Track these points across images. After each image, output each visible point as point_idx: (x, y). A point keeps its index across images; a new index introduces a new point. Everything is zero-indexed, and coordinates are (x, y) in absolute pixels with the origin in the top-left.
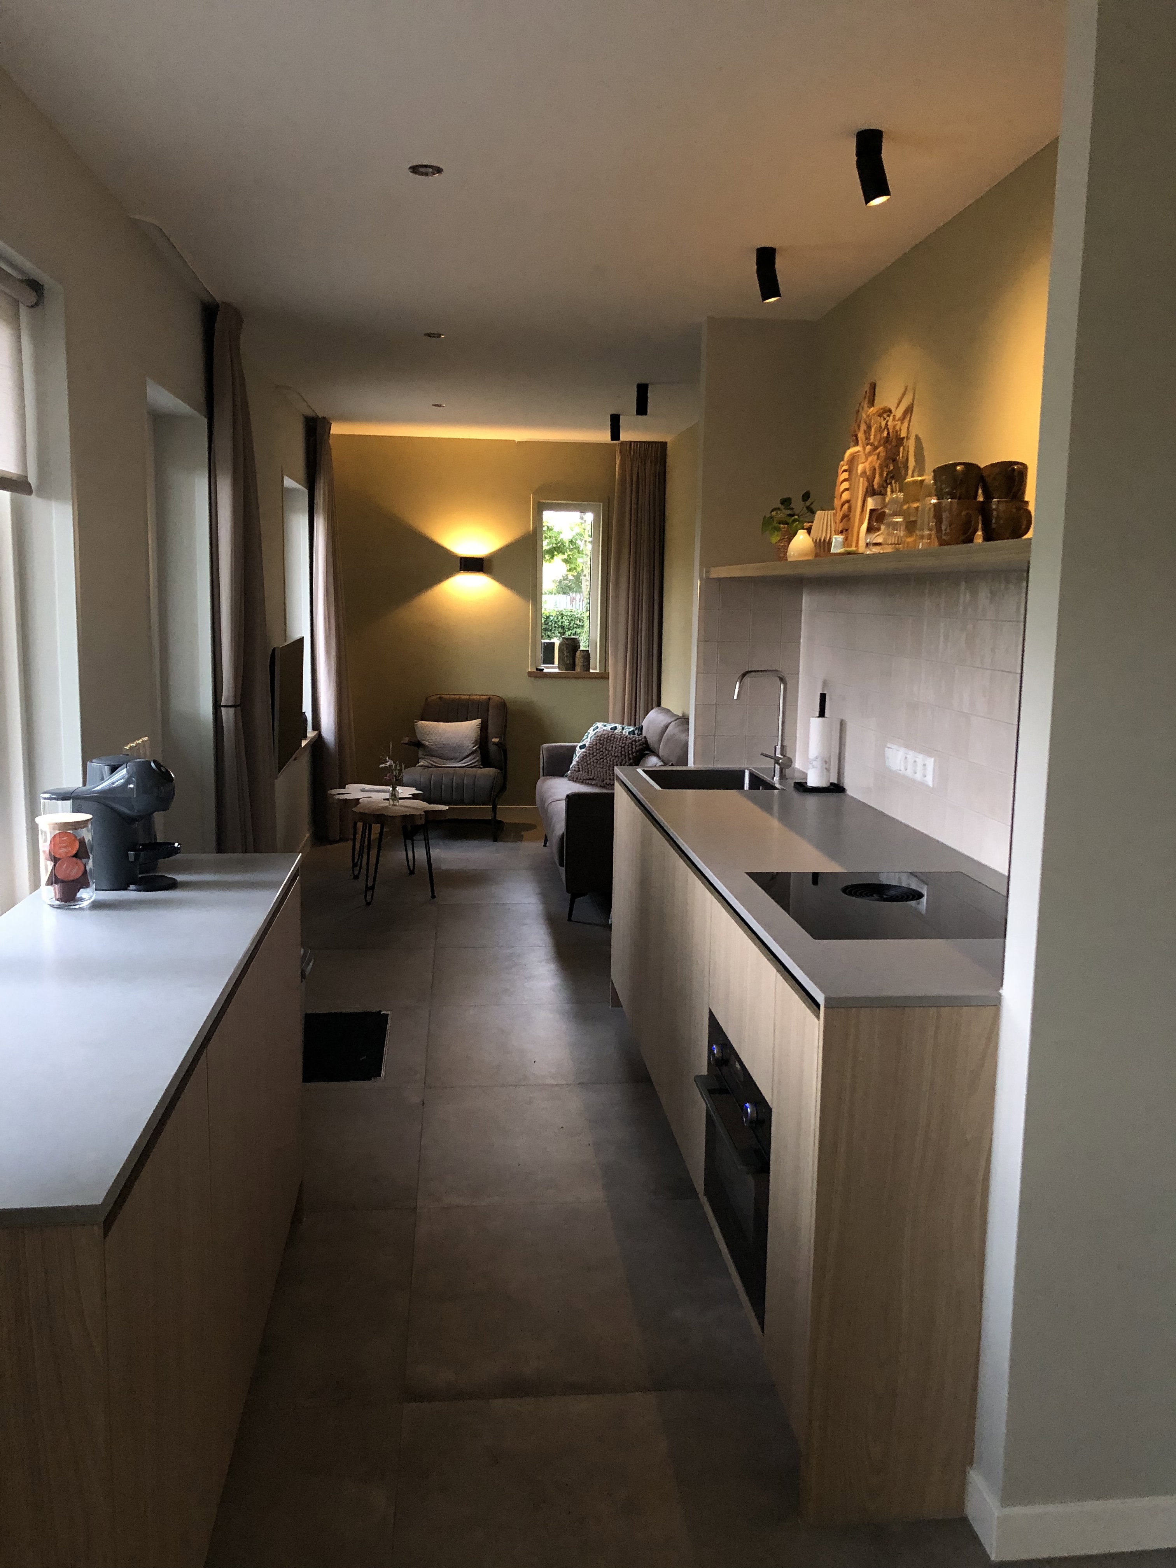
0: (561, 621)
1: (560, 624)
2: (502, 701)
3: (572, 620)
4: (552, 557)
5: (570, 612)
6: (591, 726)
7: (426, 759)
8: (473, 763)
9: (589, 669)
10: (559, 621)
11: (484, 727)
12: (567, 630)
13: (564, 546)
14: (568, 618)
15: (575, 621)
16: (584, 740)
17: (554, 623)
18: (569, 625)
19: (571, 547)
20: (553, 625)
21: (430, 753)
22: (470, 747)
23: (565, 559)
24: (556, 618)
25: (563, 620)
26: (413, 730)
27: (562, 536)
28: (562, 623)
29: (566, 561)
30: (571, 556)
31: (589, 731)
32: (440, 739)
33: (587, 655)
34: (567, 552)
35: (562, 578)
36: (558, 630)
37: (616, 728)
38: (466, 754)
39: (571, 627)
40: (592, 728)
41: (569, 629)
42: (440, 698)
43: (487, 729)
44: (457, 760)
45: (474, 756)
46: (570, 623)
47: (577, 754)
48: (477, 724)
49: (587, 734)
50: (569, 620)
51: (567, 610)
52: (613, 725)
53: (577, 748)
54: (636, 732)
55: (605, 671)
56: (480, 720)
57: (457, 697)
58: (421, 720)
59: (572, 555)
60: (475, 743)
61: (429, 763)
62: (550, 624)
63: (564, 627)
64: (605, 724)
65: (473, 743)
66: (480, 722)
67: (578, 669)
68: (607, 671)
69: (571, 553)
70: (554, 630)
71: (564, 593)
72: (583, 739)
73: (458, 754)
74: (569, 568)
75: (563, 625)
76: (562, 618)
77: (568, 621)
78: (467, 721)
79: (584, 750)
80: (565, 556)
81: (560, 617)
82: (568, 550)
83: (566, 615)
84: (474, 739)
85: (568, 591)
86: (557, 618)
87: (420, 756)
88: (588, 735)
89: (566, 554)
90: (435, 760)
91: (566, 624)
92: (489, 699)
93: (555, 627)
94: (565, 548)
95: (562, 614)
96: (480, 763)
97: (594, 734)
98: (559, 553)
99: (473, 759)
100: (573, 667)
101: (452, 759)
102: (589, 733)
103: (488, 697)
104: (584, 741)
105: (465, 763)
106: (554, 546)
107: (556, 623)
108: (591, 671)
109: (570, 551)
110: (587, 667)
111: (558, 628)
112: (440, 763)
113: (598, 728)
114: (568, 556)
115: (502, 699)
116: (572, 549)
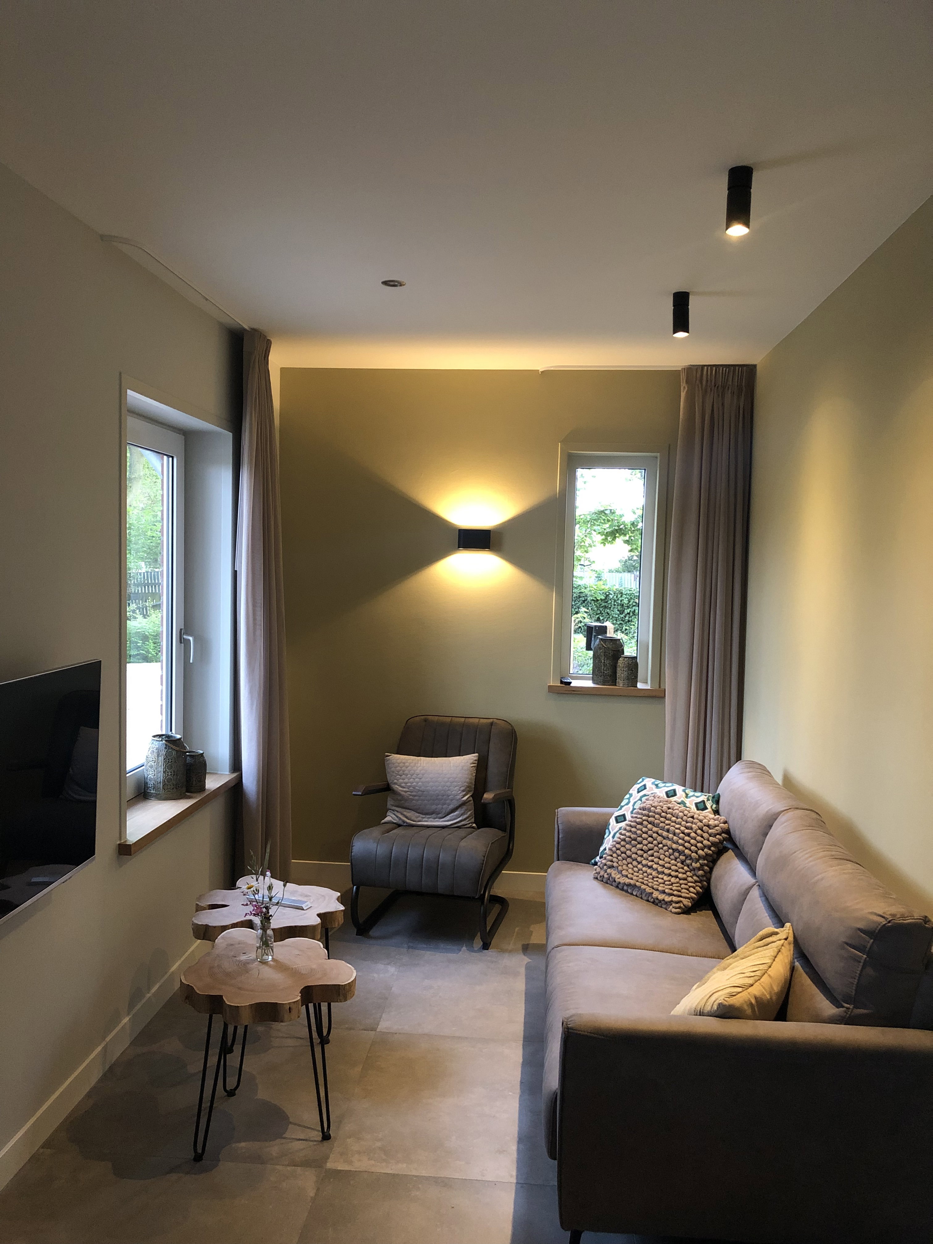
0: (620, 599)
1: (620, 602)
2: (511, 728)
3: (631, 598)
4: (614, 538)
5: (630, 591)
6: (635, 783)
7: (396, 813)
8: (461, 821)
9: (637, 682)
10: (618, 600)
11: (481, 766)
12: (626, 608)
13: (626, 528)
14: (628, 596)
15: (634, 600)
16: (623, 806)
17: (613, 601)
18: (628, 603)
19: (633, 529)
20: (613, 603)
21: (403, 804)
22: (458, 797)
23: (627, 540)
24: (615, 597)
25: (623, 598)
26: (382, 767)
27: (623, 519)
28: (621, 601)
29: (627, 542)
30: (632, 538)
31: (631, 792)
32: (417, 783)
33: (633, 663)
34: (629, 534)
35: (627, 558)
36: (617, 608)
37: (674, 793)
38: (451, 807)
39: (630, 605)
40: (637, 787)
41: (628, 607)
42: (426, 720)
43: (486, 768)
44: (440, 815)
45: (465, 807)
46: (629, 602)
47: (610, 829)
48: (472, 761)
49: (627, 796)
50: (628, 598)
51: (626, 589)
52: (670, 787)
53: (611, 820)
54: (709, 804)
55: (660, 687)
56: (477, 754)
57: (449, 719)
58: (398, 753)
59: (634, 537)
60: (466, 791)
61: (400, 819)
62: (610, 602)
63: (623, 605)
64: (658, 782)
65: (463, 791)
66: (476, 758)
67: (620, 683)
68: (662, 687)
69: (633, 535)
70: (614, 608)
71: (629, 572)
72: (622, 804)
73: (440, 806)
74: (630, 548)
75: (622, 603)
76: (621, 596)
77: (627, 600)
78: (460, 756)
79: (623, 824)
80: (627, 538)
81: (619, 596)
82: (630, 532)
83: (626, 593)
84: (466, 784)
85: (633, 569)
86: (617, 597)
87: (389, 806)
88: (629, 799)
89: (628, 536)
90: (408, 815)
91: (625, 602)
92: (492, 724)
93: (615, 605)
94: (627, 530)
95: (622, 593)
96: (473, 820)
97: (638, 798)
98: (620, 535)
99: (462, 815)
100: (612, 679)
101: (432, 813)
102: (631, 795)
103: (491, 720)
104: (623, 809)
105: (448, 821)
106: (616, 528)
107: (615, 601)
108: (640, 686)
109: (631, 533)
110: (633, 677)
111: (618, 605)
112: (415, 819)
113: (645, 788)
114: (630, 537)
115: (512, 726)
116: (634, 530)
